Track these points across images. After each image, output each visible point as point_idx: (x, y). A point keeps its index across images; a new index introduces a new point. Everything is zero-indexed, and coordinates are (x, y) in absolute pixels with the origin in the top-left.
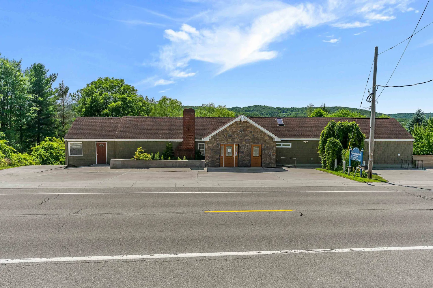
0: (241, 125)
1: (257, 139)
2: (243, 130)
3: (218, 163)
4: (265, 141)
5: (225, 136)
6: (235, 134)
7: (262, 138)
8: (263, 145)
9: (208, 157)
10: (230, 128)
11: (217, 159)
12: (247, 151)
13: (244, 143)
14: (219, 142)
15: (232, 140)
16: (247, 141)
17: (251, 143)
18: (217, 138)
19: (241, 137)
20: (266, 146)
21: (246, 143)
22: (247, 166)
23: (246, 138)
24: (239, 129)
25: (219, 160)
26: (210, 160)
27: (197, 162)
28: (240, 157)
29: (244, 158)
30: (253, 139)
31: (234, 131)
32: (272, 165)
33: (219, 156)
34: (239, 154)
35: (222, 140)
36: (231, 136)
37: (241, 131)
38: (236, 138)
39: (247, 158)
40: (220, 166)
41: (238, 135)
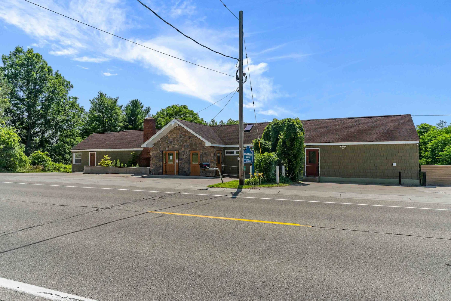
0: (180, 131)
1: (195, 144)
2: (182, 136)
3: (161, 171)
4: (203, 147)
5: (166, 142)
6: (175, 140)
7: (200, 143)
8: (201, 151)
9: (152, 164)
10: (171, 134)
11: (160, 167)
12: (186, 157)
13: (183, 149)
14: (162, 149)
15: (173, 147)
16: (186, 147)
17: (190, 150)
18: (160, 145)
19: (180, 143)
20: (204, 153)
21: (185, 149)
22: (187, 175)
23: (185, 144)
24: (179, 135)
25: (161, 168)
26: (154, 167)
27: (143, 169)
28: (179, 165)
29: (184, 166)
30: (191, 145)
31: (174, 137)
32: (211, 174)
33: (161, 163)
34: (179, 161)
35: (164, 147)
36: (171, 142)
37: (181, 137)
38: (176, 144)
39: (186, 165)
40: (163, 174)
41: (178, 141)
